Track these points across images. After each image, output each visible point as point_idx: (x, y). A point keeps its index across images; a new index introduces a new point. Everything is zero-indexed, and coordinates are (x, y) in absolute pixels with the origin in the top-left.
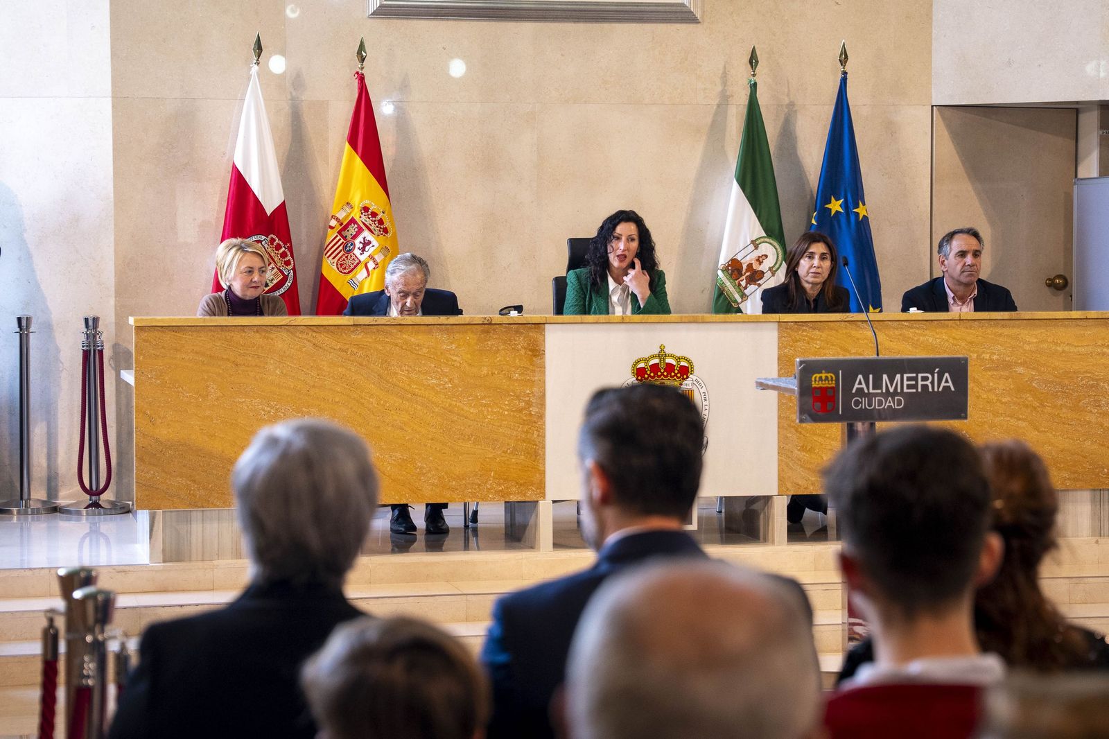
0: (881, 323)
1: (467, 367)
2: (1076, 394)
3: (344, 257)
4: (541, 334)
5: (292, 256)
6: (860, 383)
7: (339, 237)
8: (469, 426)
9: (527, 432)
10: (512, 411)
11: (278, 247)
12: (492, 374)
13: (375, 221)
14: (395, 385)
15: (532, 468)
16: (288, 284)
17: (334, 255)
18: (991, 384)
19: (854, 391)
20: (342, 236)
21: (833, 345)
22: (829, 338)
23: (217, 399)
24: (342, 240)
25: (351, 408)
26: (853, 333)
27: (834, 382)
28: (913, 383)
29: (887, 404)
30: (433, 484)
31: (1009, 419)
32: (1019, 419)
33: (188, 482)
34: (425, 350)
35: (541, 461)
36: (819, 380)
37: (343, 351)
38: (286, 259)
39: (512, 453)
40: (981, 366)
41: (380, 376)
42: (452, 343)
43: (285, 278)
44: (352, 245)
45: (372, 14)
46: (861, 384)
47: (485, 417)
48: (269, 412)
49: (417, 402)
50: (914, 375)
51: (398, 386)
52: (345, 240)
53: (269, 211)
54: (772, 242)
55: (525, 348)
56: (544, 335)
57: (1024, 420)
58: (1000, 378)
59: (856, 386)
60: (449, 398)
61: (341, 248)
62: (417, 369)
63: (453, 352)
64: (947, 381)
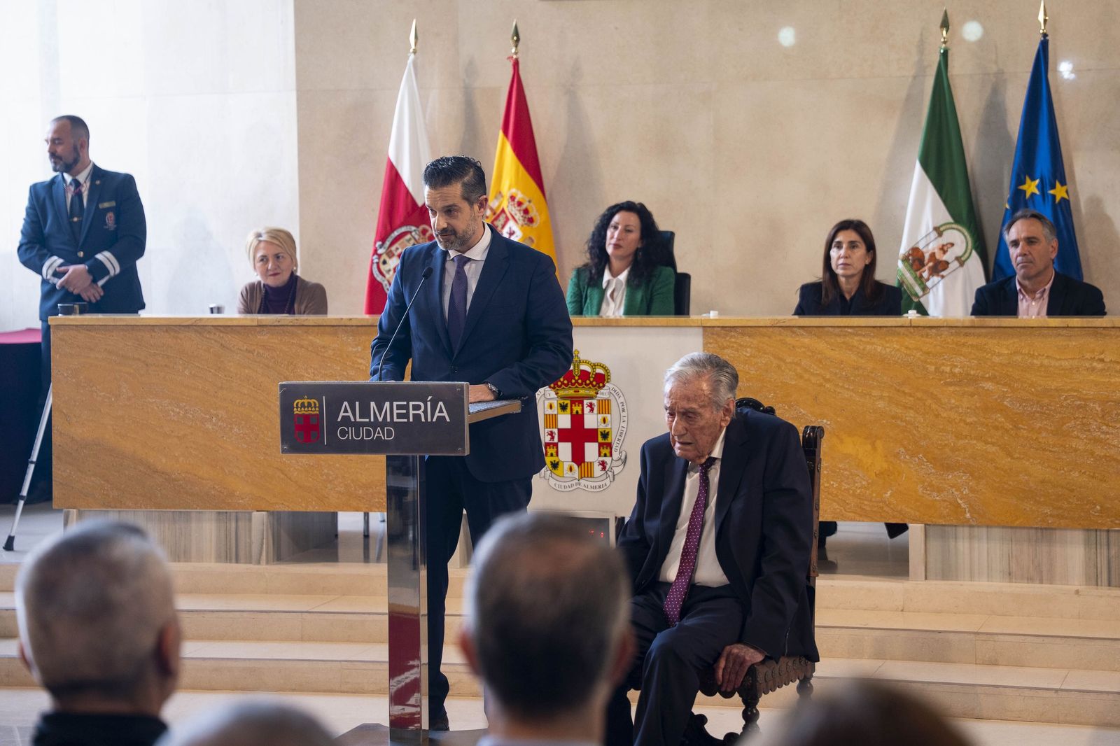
0: (821, 329)
2: (1058, 416)
6: (346, 411)
13: (520, 210)
18: (953, 401)
19: (339, 420)
21: (766, 353)
22: (761, 344)
23: (129, 399)
25: (258, 411)
26: (789, 340)
27: (317, 409)
28: (405, 411)
29: (376, 435)
31: (975, 442)
32: (987, 443)
33: (103, 482)
34: (330, 352)
36: (301, 407)
37: (249, 352)
40: (940, 380)
42: (357, 345)
46: (348, 412)
48: (179, 413)
50: (405, 403)
54: (960, 228)
57: (993, 444)
58: (963, 394)
59: (342, 414)
62: (323, 372)
63: (358, 355)
64: (441, 411)
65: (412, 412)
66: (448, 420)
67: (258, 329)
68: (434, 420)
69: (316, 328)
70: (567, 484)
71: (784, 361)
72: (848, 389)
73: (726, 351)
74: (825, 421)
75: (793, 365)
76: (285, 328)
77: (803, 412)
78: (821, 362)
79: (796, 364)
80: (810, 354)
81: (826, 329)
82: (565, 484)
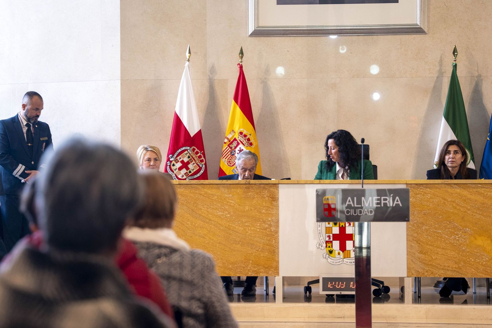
0: (465, 185)
1: (238, 207)
3: (230, 158)
4: (277, 189)
5: (204, 157)
7: (228, 148)
8: (239, 236)
9: (269, 240)
10: (262, 229)
11: (197, 153)
12: (251, 210)
13: (246, 139)
14: (200, 215)
15: (272, 259)
16: (202, 172)
17: (226, 157)
20: (230, 147)
21: (438, 197)
22: (435, 192)
24: (230, 149)
25: (178, 227)
26: (449, 190)
28: (379, 202)
29: (365, 213)
30: (220, 266)
34: (216, 197)
35: (276, 256)
36: (327, 200)
38: (201, 159)
39: (261, 251)
41: (193, 210)
42: (230, 194)
43: (200, 169)
44: (234, 151)
45: (250, 35)
46: (350, 202)
47: (247, 232)
49: (211, 224)
51: (202, 216)
52: (231, 149)
53: (192, 135)
55: (268, 197)
56: (278, 190)
60: (228, 222)
61: (229, 153)
62: (212, 207)
63: (230, 198)
64: (397, 201)
65: (383, 202)
66: (401, 205)
67: (178, 186)
68: (394, 205)
69: (208, 185)
70: (337, 261)
71: (447, 200)
72: (479, 214)
73: (418, 195)
74: (467, 229)
75: (452, 202)
76: (192, 185)
77: (457, 225)
78: (465, 201)
79: (453, 202)
80: (460, 197)
81: (468, 185)
82: (336, 261)
